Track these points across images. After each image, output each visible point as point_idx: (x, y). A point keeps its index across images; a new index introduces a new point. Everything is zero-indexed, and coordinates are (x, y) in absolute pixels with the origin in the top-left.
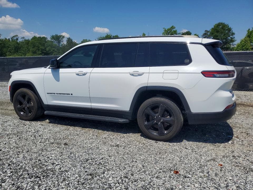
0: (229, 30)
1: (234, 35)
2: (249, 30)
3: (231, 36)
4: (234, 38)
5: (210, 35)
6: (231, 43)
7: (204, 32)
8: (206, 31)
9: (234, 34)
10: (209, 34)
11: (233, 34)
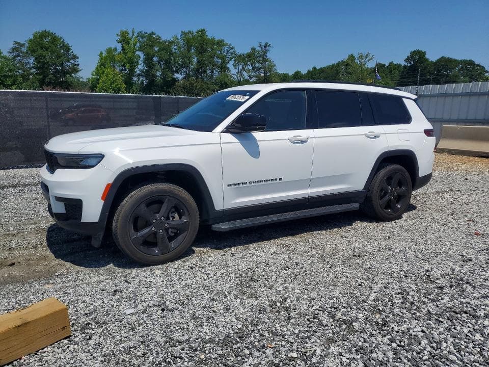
0: (67, 48)
1: (77, 60)
2: (101, 53)
3: (72, 61)
4: (78, 65)
5: (27, 53)
6: (73, 75)
7: (12, 45)
8: (16, 43)
9: (78, 58)
10: (24, 49)
11: (75, 57)
